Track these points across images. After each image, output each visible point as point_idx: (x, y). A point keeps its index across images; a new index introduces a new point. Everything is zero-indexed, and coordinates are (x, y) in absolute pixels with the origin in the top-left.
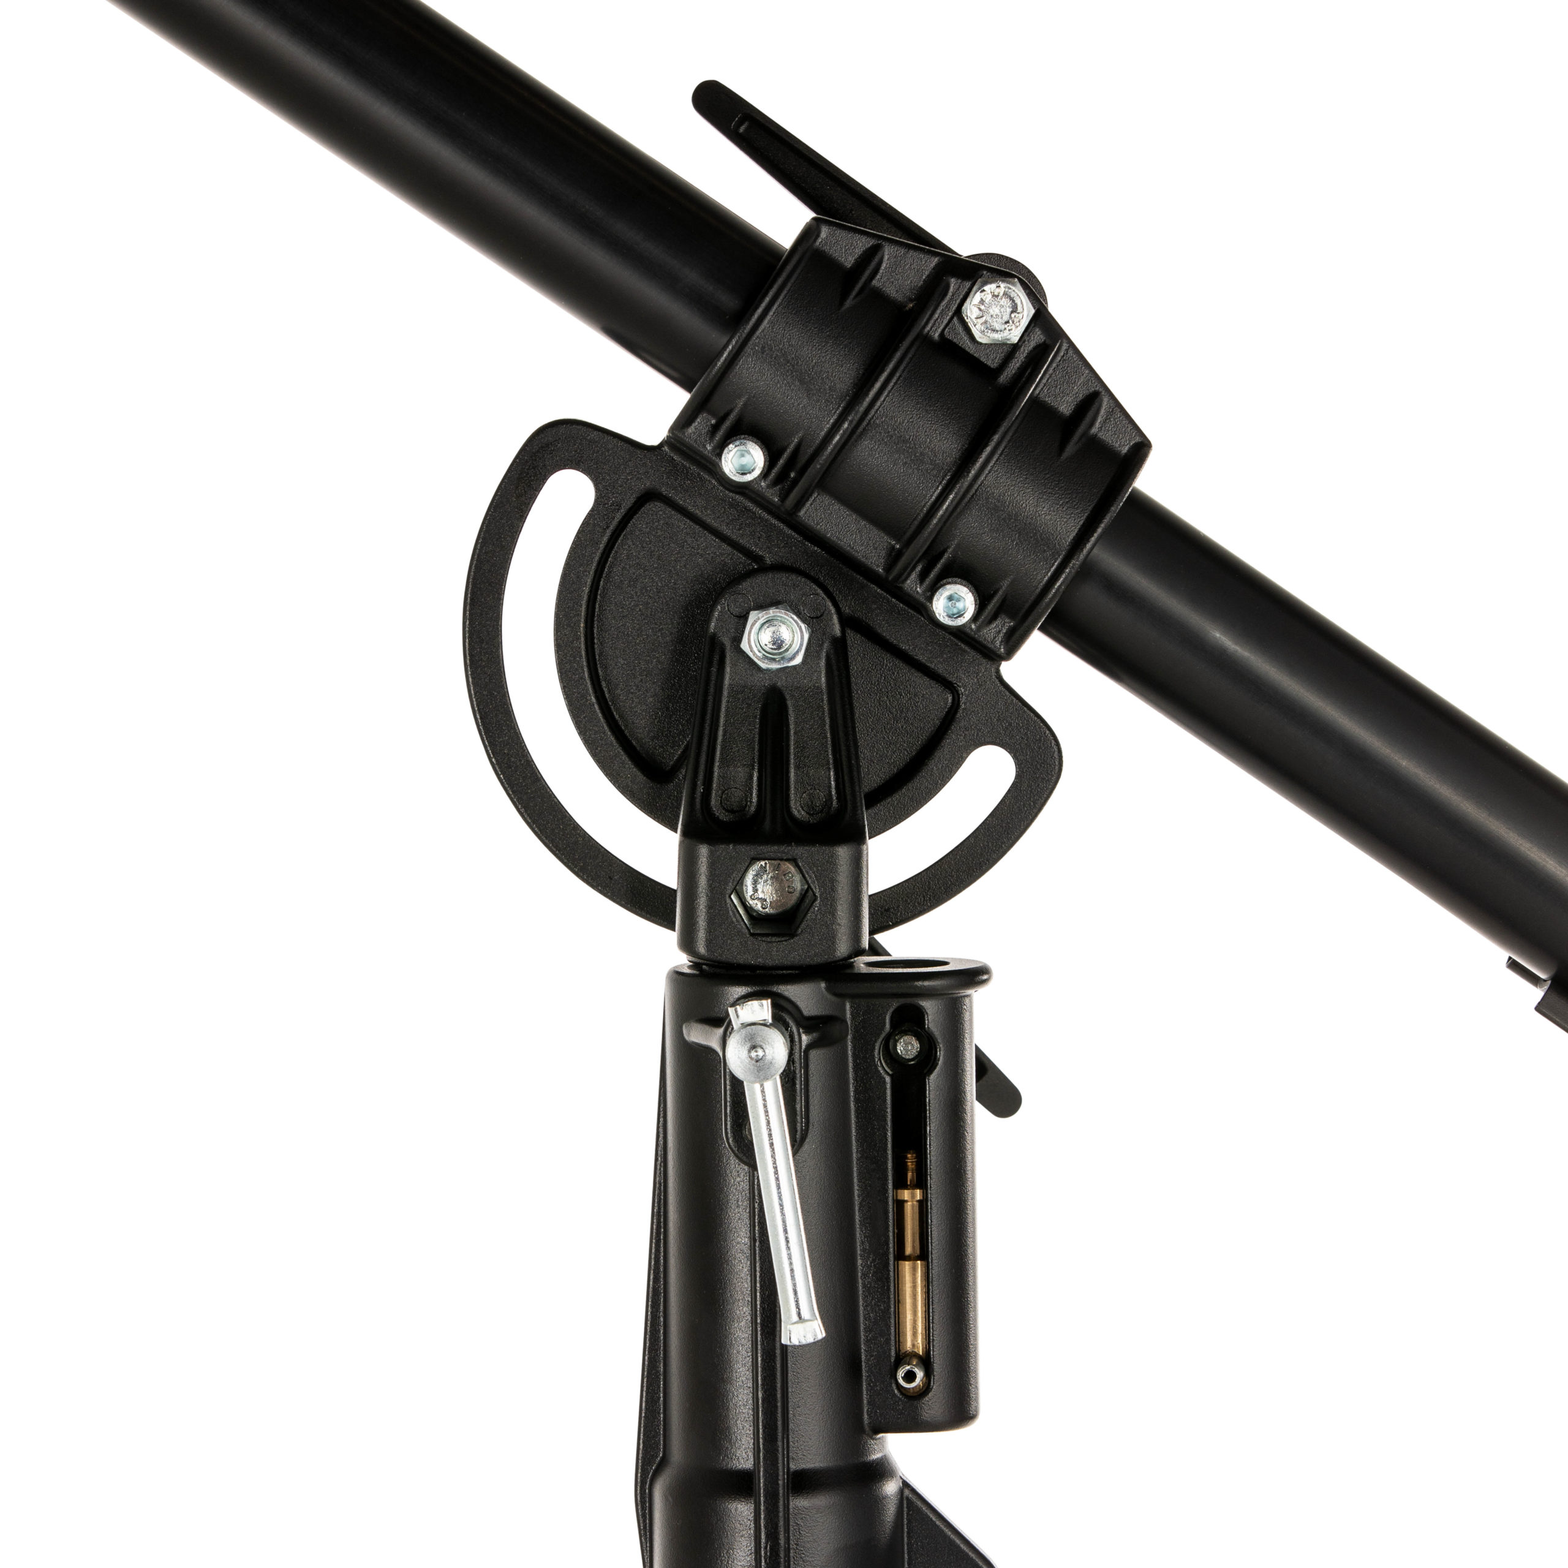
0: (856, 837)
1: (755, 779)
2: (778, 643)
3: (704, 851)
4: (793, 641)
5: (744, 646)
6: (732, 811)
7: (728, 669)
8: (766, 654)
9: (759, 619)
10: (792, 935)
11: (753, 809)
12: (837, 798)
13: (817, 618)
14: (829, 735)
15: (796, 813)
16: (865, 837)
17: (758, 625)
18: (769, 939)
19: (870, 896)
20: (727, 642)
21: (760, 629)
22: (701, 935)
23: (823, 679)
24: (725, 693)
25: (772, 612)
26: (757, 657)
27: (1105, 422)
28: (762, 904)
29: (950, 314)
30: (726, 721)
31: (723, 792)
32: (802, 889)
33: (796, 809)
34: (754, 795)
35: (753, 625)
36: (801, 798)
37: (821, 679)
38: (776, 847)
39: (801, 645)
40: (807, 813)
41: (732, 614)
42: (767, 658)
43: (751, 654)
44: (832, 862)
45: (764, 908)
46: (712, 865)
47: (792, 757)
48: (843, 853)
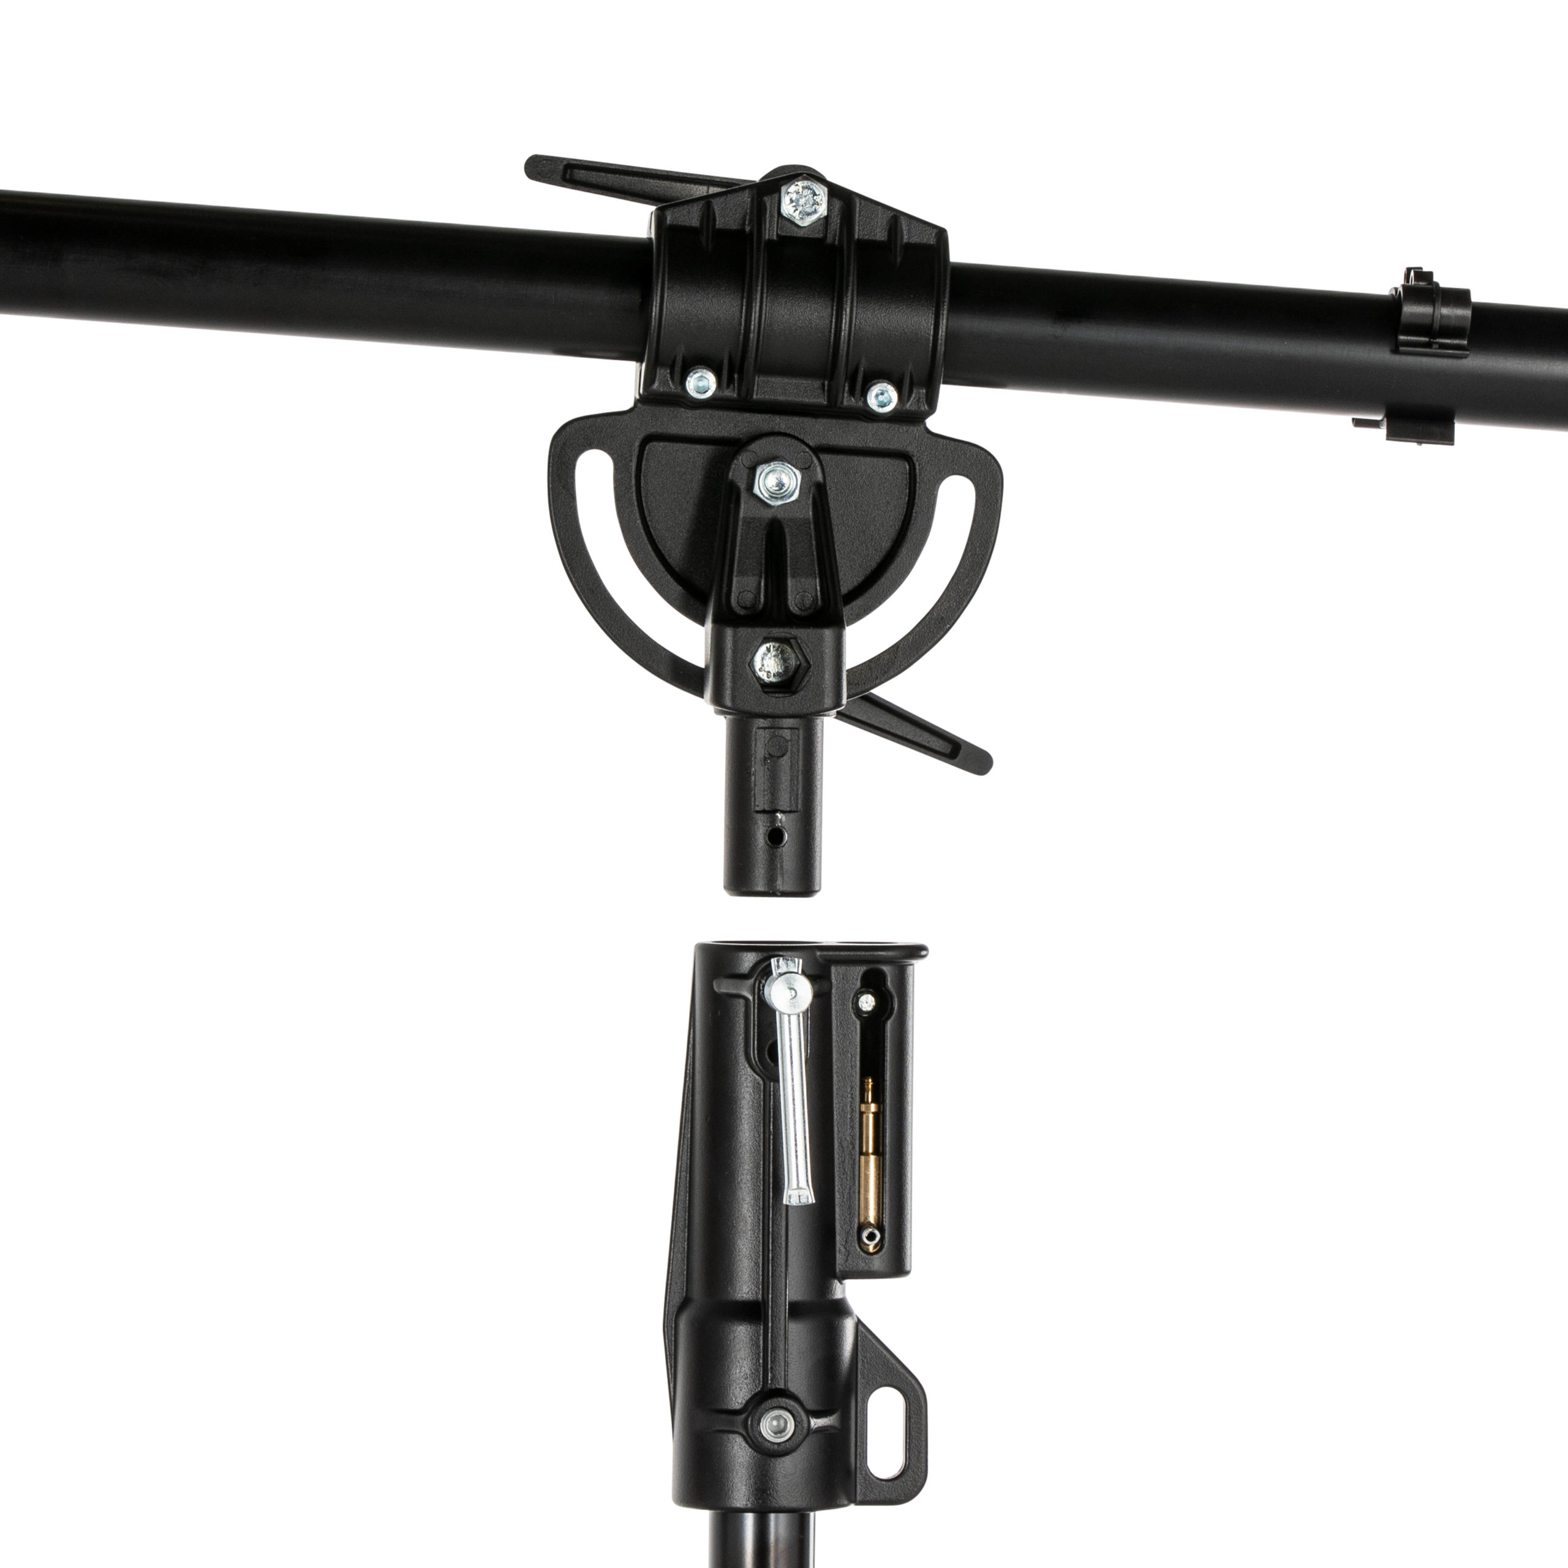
0: (838, 623)
1: (763, 584)
2: (780, 485)
3: (729, 632)
4: (790, 485)
5: (756, 491)
6: (745, 608)
7: (742, 506)
8: (771, 494)
9: (764, 470)
10: (794, 693)
11: (761, 606)
12: (821, 598)
13: (806, 469)
14: (815, 553)
15: (792, 608)
16: (843, 624)
17: (763, 474)
18: (777, 695)
19: (848, 671)
20: (742, 486)
21: (766, 477)
22: (728, 693)
23: (811, 513)
24: (740, 523)
25: (773, 465)
26: (766, 498)
27: (909, 232)
28: (768, 675)
29: (776, 219)
30: (741, 543)
31: (739, 594)
32: (796, 665)
33: (792, 606)
34: (762, 597)
35: (760, 475)
36: (795, 598)
37: (809, 512)
38: (782, 629)
39: (797, 485)
40: (800, 609)
41: (744, 466)
42: (771, 497)
43: (761, 496)
44: (821, 640)
45: (768, 678)
46: (735, 643)
47: (789, 568)
48: (828, 633)
